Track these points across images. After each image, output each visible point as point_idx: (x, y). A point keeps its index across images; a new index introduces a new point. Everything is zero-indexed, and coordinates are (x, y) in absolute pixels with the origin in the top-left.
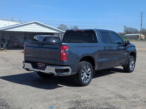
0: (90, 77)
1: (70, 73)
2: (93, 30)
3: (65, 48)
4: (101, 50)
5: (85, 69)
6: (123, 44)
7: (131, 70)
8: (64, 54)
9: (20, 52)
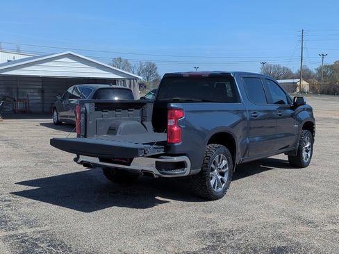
0: (226, 178)
1: (187, 171)
2: (229, 73)
3: (177, 114)
4: (248, 119)
5: (217, 161)
6: (289, 103)
7: (305, 161)
8: (175, 128)
9: (35, 123)
